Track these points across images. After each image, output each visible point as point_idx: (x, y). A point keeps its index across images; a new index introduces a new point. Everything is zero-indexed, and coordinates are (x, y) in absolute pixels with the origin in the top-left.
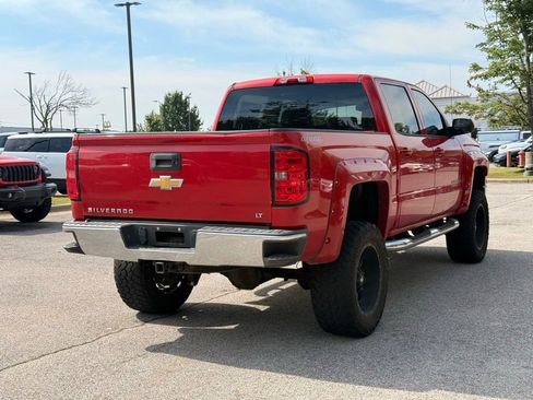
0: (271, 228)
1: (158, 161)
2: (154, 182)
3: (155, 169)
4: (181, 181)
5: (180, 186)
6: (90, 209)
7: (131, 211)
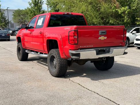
1: (102, 33)
2: (100, 38)
4: (106, 37)
6: (81, 47)
7: (92, 46)
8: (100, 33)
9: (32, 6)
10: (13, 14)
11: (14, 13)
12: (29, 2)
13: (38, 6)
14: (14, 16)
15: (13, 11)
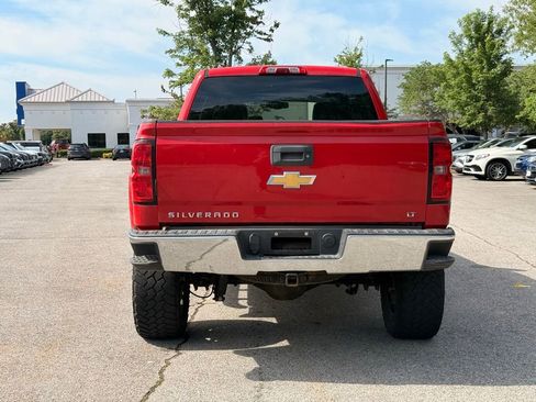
0: (424, 227)
1: (284, 154)
2: (274, 179)
3: (277, 164)
4: (314, 177)
5: (311, 183)
6: (171, 215)
7: (236, 215)
8: (275, 158)
9: (465, 49)
10: (405, 81)
11: (407, 77)
12: (454, 34)
13: (484, 45)
14: (406, 87)
15: (404, 72)
